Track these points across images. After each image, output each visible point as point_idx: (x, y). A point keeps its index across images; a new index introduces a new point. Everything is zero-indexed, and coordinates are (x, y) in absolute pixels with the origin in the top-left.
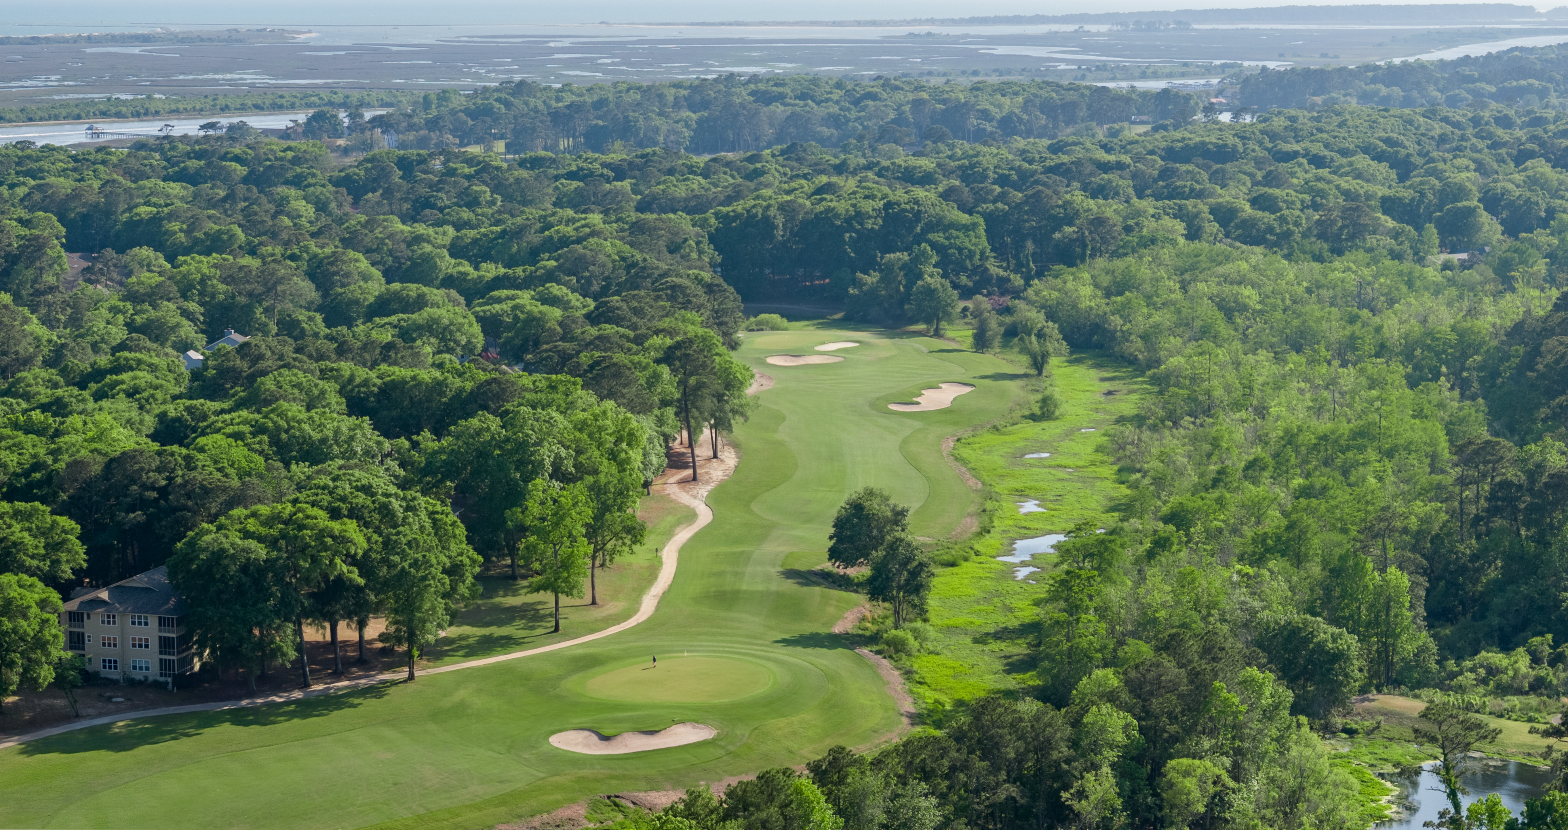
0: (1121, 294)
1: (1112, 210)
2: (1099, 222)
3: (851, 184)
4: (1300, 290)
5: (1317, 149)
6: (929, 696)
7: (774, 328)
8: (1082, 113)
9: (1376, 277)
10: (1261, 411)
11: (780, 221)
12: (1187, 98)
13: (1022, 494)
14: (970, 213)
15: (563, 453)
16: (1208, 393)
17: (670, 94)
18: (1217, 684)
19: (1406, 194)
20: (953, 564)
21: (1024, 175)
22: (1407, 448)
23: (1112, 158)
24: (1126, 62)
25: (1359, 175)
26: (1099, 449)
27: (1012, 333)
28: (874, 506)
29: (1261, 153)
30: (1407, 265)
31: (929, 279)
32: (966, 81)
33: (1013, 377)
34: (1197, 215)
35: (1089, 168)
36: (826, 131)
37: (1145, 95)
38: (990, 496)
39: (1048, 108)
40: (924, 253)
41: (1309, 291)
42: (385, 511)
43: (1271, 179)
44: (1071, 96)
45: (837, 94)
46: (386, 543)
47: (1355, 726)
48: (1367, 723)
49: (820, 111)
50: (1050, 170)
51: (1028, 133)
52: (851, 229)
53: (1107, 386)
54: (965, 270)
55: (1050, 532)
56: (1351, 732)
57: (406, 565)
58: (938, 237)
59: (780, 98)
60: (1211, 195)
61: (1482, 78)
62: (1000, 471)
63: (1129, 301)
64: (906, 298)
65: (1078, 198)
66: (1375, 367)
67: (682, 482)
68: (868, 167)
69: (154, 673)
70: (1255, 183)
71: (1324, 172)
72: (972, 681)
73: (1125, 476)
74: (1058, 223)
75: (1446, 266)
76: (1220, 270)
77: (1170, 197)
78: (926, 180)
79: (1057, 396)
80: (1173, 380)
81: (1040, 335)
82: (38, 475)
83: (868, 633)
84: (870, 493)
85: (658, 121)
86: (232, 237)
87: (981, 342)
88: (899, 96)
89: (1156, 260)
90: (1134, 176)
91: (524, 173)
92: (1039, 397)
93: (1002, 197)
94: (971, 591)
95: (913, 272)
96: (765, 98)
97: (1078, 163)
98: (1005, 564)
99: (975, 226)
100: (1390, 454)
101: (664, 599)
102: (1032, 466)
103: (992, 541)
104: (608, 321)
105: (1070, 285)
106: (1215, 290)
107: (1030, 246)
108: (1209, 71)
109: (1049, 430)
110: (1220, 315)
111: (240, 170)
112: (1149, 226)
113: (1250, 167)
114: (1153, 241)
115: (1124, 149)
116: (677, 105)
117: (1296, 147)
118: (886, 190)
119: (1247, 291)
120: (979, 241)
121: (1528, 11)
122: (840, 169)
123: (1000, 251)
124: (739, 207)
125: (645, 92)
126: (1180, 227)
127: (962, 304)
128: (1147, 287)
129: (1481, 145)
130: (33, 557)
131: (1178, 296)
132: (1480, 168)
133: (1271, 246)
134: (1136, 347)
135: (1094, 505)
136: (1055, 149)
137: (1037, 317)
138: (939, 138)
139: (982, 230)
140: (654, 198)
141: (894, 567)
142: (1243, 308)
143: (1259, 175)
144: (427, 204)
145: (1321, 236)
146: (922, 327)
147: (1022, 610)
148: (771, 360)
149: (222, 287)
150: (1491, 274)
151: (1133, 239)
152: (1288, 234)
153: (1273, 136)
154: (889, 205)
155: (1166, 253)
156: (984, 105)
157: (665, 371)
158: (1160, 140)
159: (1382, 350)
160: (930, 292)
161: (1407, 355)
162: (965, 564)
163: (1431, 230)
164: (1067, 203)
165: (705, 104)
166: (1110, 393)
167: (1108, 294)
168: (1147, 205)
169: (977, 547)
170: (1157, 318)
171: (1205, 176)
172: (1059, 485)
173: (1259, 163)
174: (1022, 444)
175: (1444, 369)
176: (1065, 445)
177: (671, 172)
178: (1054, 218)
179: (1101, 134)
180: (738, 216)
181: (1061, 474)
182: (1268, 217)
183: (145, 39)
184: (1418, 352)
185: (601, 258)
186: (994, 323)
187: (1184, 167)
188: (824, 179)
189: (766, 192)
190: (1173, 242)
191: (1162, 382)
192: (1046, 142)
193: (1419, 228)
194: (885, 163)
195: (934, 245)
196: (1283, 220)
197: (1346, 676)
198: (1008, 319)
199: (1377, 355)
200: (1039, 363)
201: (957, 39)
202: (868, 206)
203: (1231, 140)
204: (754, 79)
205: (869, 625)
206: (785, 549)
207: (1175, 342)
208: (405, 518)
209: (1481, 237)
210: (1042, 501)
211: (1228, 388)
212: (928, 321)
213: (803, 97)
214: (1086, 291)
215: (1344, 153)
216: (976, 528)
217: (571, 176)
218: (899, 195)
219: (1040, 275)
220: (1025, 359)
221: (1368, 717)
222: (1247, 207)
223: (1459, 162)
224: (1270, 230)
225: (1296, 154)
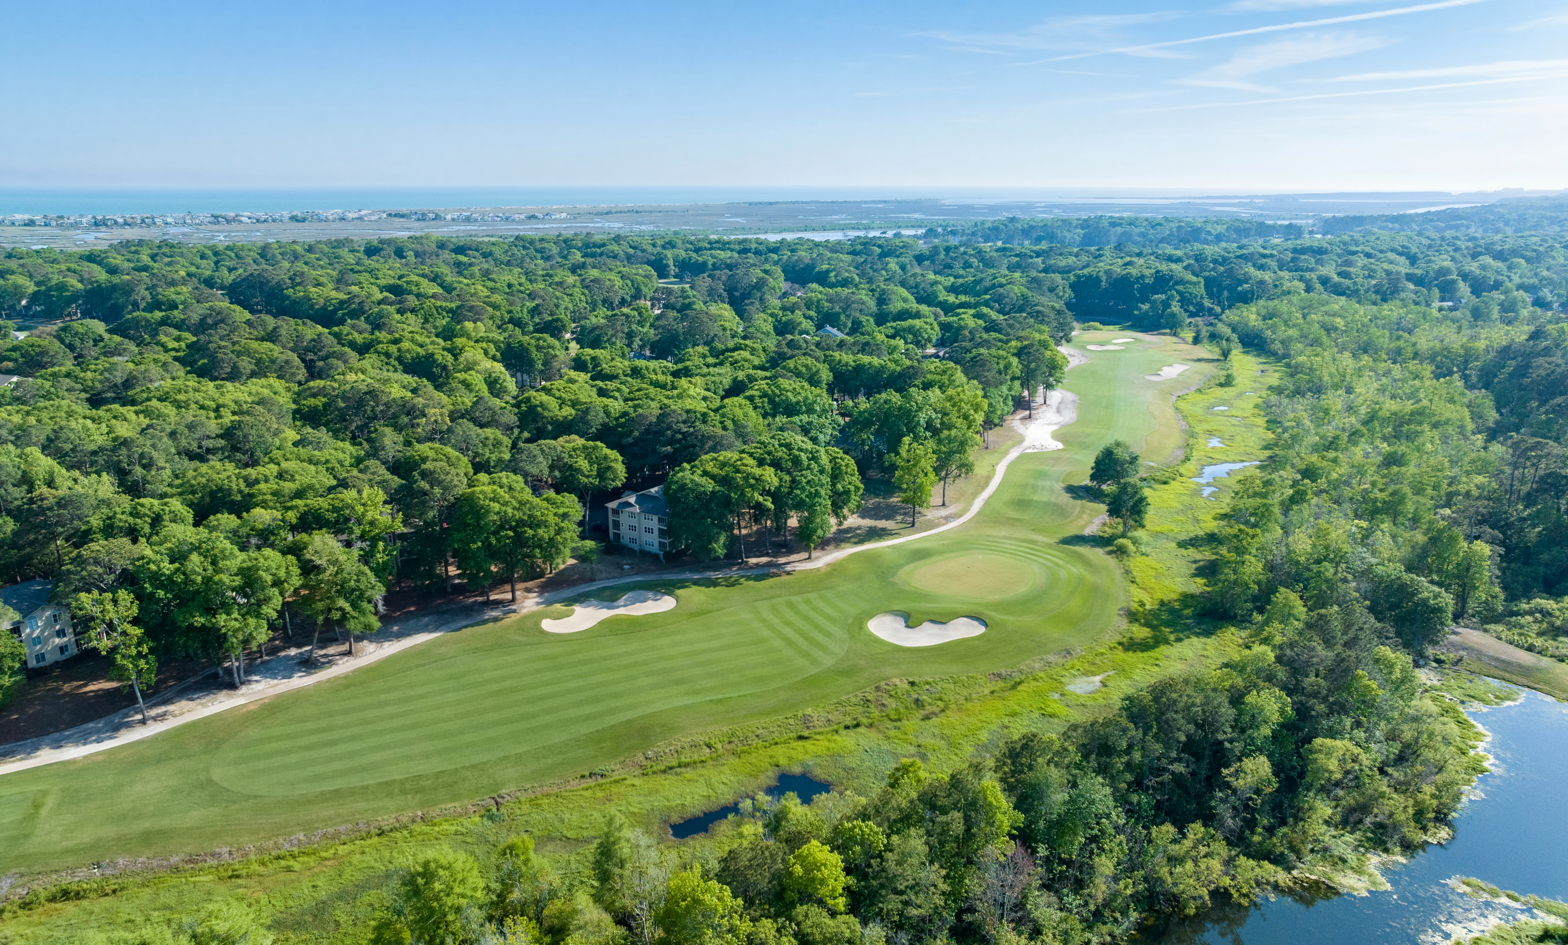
0: (1271, 319)
1: (1267, 276)
2: (1262, 282)
3: (1141, 261)
4: (1366, 320)
5: (1368, 249)
6: (1138, 594)
7: (1096, 329)
8: (1253, 233)
9: (1407, 313)
10: (1349, 391)
11: (1104, 278)
12: (1300, 227)
13: (1210, 433)
14: (1197, 276)
15: (934, 416)
16: (1320, 379)
17: (1075, 223)
18: (1360, 672)
19: (1419, 272)
20: (1165, 483)
21: (1225, 259)
22: (1446, 423)
23: (1267, 252)
24: (1272, 213)
25: (1391, 262)
26: (1257, 406)
27: (1214, 337)
28: (1120, 453)
29: (1339, 251)
30: (1422, 308)
31: (1174, 309)
32: (1201, 220)
33: (1212, 361)
34: (1310, 280)
35: (1257, 256)
36: (1138, 239)
37: (1280, 226)
38: (1193, 435)
39: (1238, 231)
40: (1173, 296)
41: (1371, 321)
42: (796, 461)
43: (1348, 263)
44: (1248, 225)
45: (1145, 223)
46: (793, 481)
47: (1442, 657)
48: (1452, 655)
49: (1137, 230)
50: (1240, 257)
51: (1227, 241)
52: (1138, 282)
53: (1262, 367)
54: (1192, 304)
55: (1226, 462)
56: (1439, 661)
57: (803, 496)
58: (1180, 288)
59: (1120, 225)
60: (1317, 270)
61: (1438, 220)
62: (1200, 418)
63: (1275, 323)
64: (1161, 317)
65: (1251, 270)
66: (1413, 365)
67: (1024, 418)
68: (1152, 254)
69: (655, 549)
70: (1337, 265)
71: (1372, 260)
72: (1167, 583)
73: (1272, 426)
74: (1240, 282)
75: (1440, 309)
76: (1323, 309)
77: (1296, 271)
78: (1178, 260)
79: (1235, 374)
80: (1299, 369)
81: (1228, 340)
82: (623, 420)
83: (1106, 535)
84: (1118, 444)
85: (1066, 234)
86: (853, 279)
87: (1196, 341)
88: (1172, 224)
89: (1290, 302)
90: (1278, 261)
91: (995, 254)
92: (1225, 373)
93: (1213, 269)
94: (1174, 504)
95: (1166, 305)
96: (1113, 224)
97: (1252, 254)
98: (1197, 484)
99: (1199, 282)
100: (1435, 426)
101: (987, 503)
102: (1218, 415)
103: (1191, 466)
104: (995, 331)
105: (1245, 314)
106: (1321, 318)
107: (1226, 293)
108: (1307, 217)
109: (1229, 392)
110: (1324, 333)
111: (879, 251)
112: (1287, 285)
113: (1335, 258)
114: (1289, 293)
115: (1273, 248)
116: (1076, 227)
117: (1358, 249)
118: (1158, 264)
119: (1338, 320)
120: (1201, 290)
121: (1448, 194)
122: (1139, 255)
123: (1211, 295)
124: (1085, 271)
125: (1064, 221)
126: (1302, 286)
127: (1189, 320)
128: (1285, 316)
129: (1449, 249)
130: (587, 477)
131: (1301, 321)
132: (1453, 259)
133: (1348, 296)
134: (1277, 346)
135: (1252, 444)
136: (1240, 248)
137: (1226, 331)
138: (1188, 242)
139: (1202, 285)
140: (1050, 266)
141: (1125, 498)
142: (1336, 329)
143: (1340, 261)
144: (950, 267)
145: (1377, 292)
146: (1168, 331)
147: (1205, 522)
148: (1089, 347)
149: (826, 304)
150: (1469, 314)
151: (1278, 291)
152: (1358, 290)
153: (1345, 244)
154: (1158, 272)
155: (1295, 299)
156: (1209, 228)
157: (1015, 361)
158: (1290, 244)
159: (1416, 355)
160: (1173, 315)
161: (1432, 359)
162: (1173, 483)
163: (1436, 292)
164: (1246, 273)
165: (1088, 227)
166: (1262, 371)
167: (1264, 319)
168: (1285, 274)
169: (1182, 470)
170: (1290, 332)
171: (1313, 261)
172: (1232, 429)
173: (1339, 256)
174: (1213, 401)
175: (1455, 369)
176: (1237, 403)
177: (1061, 254)
178: (1239, 280)
179: (1261, 241)
180: (1084, 275)
181: (1234, 422)
182: (1347, 282)
183: (885, 202)
184: (1439, 358)
185: (1012, 295)
186: (1205, 332)
187: (1303, 257)
188: (1128, 259)
189: (1100, 265)
190: (1299, 294)
191: (1294, 371)
192: (1235, 245)
193: (1429, 290)
194: (1160, 252)
195: (1178, 292)
196: (1355, 283)
197: (1442, 624)
198: (1211, 328)
199: (1413, 359)
200: (1226, 354)
201: (1200, 204)
202: (1147, 272)
203: (1325, 245)
204: (1111, 217)
205: (1107, 529)
206: (1068, 469)
207: (1300, 346)
208: (809, 465)
209: (1458, 294)
210: (1222, 439)
211: (1331, 375)
212: (1171, 329)
213: (1130, 224)
214: (1253, 317)
215: (1381, 252)
216: (1182, 457)
217: (1016, 255)
218: (1164, 267)
219: (1230, 307)
220: (1217, 350)
221: (1452, 649)
222: (1335, 276)
223: (1442, 257)
224: (1348, 288)
225: (1357, 252)
